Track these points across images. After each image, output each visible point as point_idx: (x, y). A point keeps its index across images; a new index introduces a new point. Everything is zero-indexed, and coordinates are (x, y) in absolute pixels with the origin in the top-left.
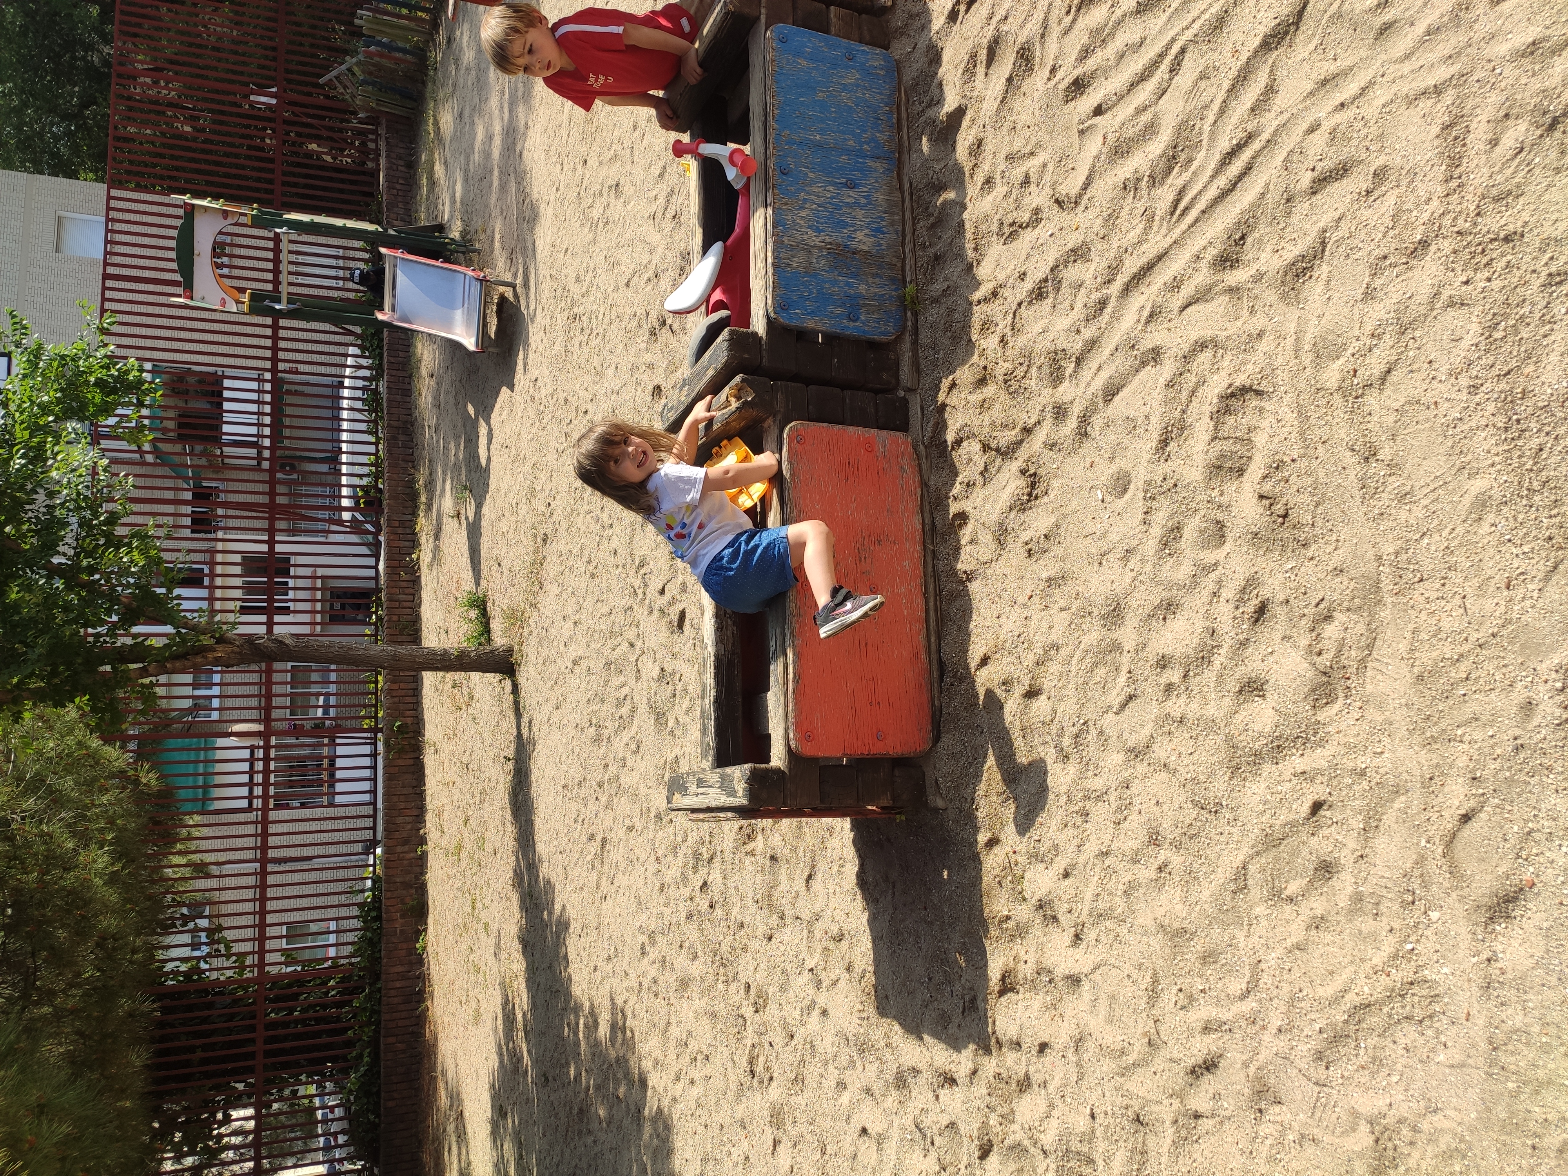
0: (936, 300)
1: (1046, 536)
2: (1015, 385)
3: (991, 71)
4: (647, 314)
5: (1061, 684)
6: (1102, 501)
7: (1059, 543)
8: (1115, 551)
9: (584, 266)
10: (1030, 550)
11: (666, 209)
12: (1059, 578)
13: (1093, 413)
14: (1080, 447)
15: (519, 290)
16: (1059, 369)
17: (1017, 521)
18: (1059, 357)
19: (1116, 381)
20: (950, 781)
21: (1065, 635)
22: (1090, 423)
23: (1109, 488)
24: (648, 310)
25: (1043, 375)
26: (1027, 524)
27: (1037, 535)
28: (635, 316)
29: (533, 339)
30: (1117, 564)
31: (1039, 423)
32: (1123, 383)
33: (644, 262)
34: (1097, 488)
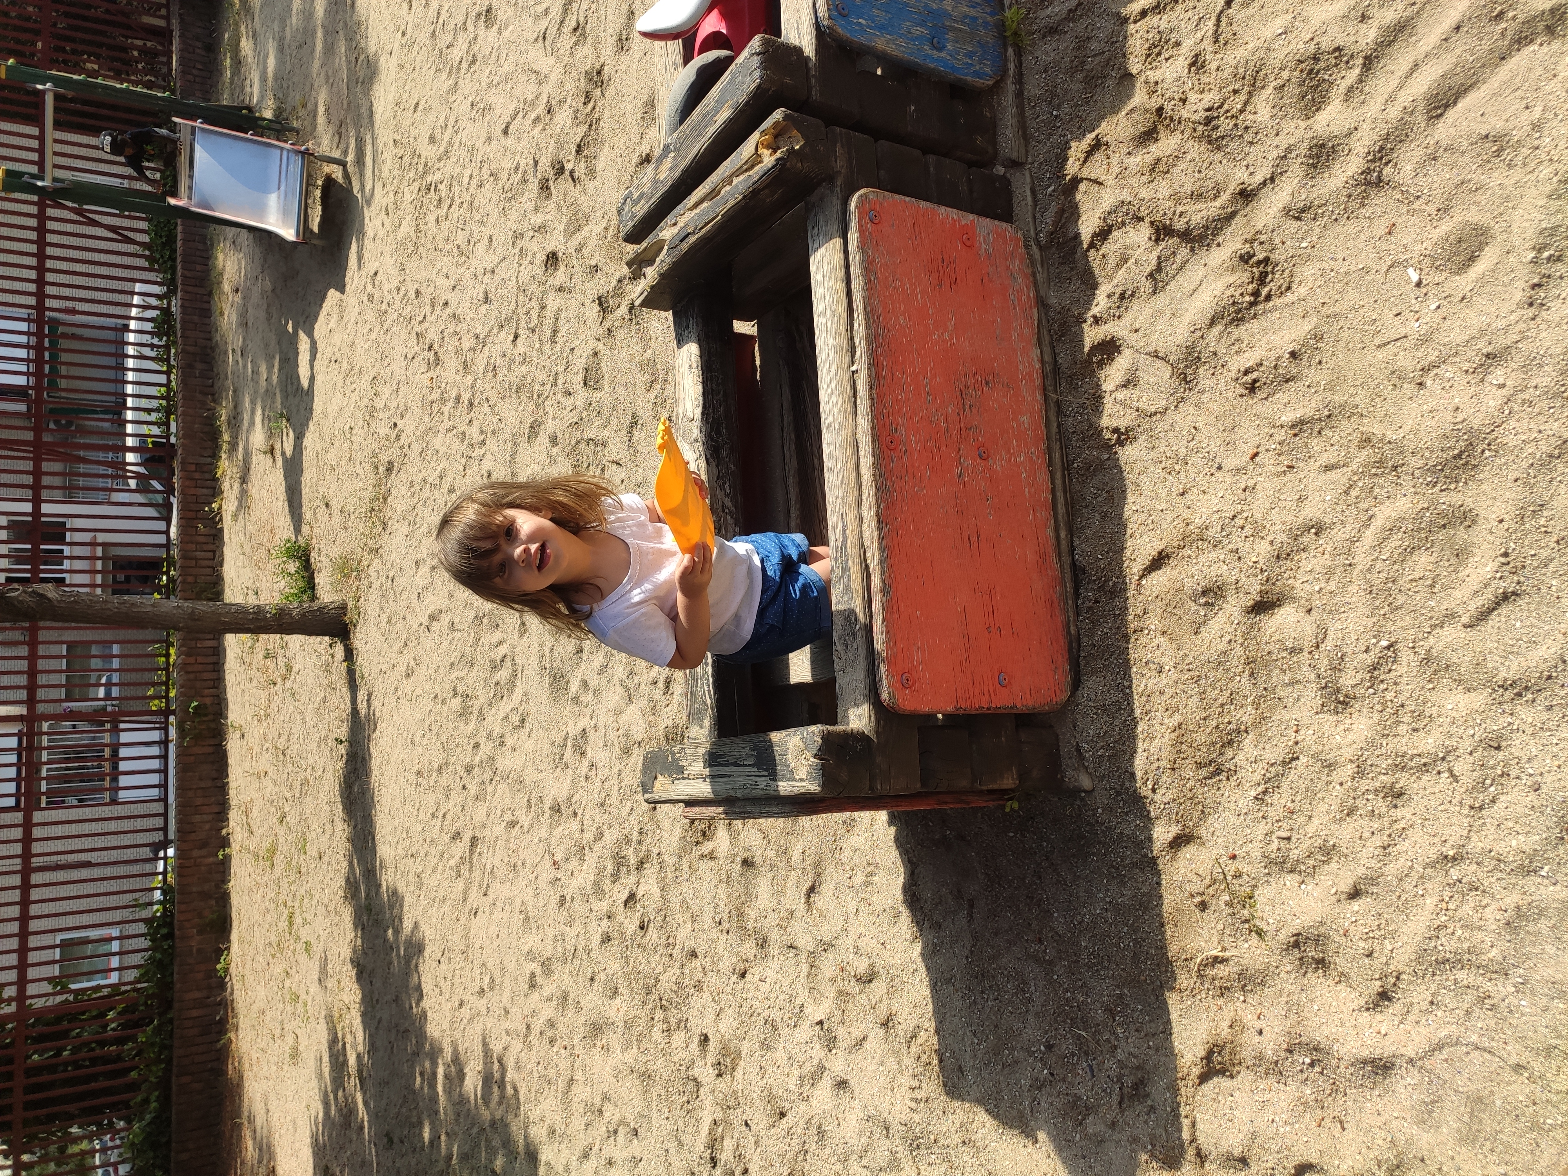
0: (1053, 30)
1: (1293, 355)
2: (1225, 124)
4: (536, 163)
5: (1332, 586)
6: (1419, 284)
7: (1320, 362)
8: (1455, 359)
9: (441, 121)
10: (1255, 381)
11: (562, 22)
12: (1320, 419)
13: (1401, 141)
14: (1363, 205)
15: (350, 168)
16: (1317, 86)
17: (1223, 340)
18: (1322, 64)
19: (1456, 81)
20: (1102, 747)
21: (1338, 508)
22: (1390, 161)
23: (1437, 259)
24: (537, 157)
25: (1286, 100)
26: (1246, 342)
27: (1274, 354)
28: (517, 169)
29: (370, 225)
30: (1461, 380)
31: (1272, 179)
32: (1469, 82)
33: (530, 98)
34: (1405, 264)
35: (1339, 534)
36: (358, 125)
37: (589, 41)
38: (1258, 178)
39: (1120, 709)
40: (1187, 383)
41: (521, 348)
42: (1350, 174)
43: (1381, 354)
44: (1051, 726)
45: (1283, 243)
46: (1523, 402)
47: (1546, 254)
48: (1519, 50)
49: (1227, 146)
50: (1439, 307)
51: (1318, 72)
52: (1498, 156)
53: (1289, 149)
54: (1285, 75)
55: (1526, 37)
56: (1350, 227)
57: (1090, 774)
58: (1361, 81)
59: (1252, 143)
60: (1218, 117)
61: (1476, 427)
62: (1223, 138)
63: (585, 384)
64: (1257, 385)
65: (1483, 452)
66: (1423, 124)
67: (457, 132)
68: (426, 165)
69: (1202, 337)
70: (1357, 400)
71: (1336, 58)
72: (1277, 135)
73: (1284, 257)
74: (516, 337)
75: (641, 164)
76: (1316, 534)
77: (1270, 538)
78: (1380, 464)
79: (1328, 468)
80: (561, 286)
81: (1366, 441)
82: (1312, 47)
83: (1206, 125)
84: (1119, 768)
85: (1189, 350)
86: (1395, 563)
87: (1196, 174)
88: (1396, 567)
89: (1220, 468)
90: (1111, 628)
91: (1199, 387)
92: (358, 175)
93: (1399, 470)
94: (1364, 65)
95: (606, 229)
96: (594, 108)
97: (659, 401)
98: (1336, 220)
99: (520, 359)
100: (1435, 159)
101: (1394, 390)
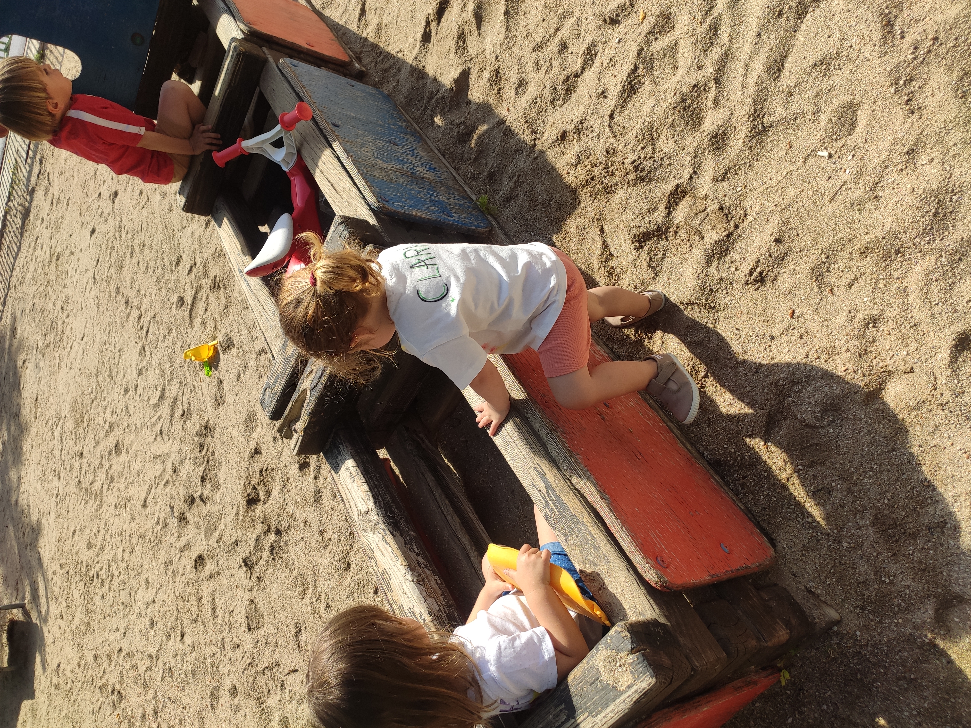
0: (509, 199)
1: (777, 241)
2: (648, 164)
3: (483, 29)
4: (172, 508)
5: (913, 345)
6: (830, 156)
7: (798, 235)
8: (888, 170)
9: (95, 531)
10: (761, 273)
11: (172, 417)
12: (823, 262)
13: (764, 101)
14: (762, 147)
15: (28, 607)
16: (693, 114)
17: (722, 269)
18: (689, 101)
19: (777, 55)
20: (826, 577)
21: (878, 300)
22: (765, 114)
23: (833, 135)
24: (172, 504)
25: (678, 130)
26: (738, 260)
27: (764, 250)
28: (158, 522)
29: (49, 635)
30: (901, 178)
31: (695, 173)
32: (784, 52)
33: (158, 473)
34: (814, 153)
35: (892, 313)
36: (30, 574)
37: (194, 415)
38: (685, 177)
39: (818, 541)
40: (713, 308)
41: (188, 640)
42: (742, 136)
43: (835, 203)
44: (776, 585)
45: (725, 196)
46: (954, 157)
47: (902, 82)
48: (802, 22)
49: (655, 176)
50: (853, 156)
51: (689, 106)
52: (829, 69)
53: (697, 150)
54: (670, 119)
55: (802, 13)
56: (761, 163)
57: (831, 606)
58: (719, 92)
59: (670, 164)
60: (641, 163)
61: (936, 187)
62: (650, 172)
63: (249, 629)
64: (764, 274)
65: (951, 199)
66: (773, 84)
67: (107, 531)
68: (87, 565)
69: (706, 276)
70: (840, 235)
71: (696, 91)
72: (684, 149)
73: (731, 202)
74: (183, 636)
75: (252, 457)
76: (874, 327)
77: (844, 349)
78: (885, 257)
79: (851, 285)
80: (211, 574)
81: (865, 252)
82: (679, 96)
83: (636, 171)
84: (851, 585)
85: (703, 288)
86: (946, 301)
87: (645, 201)
88: (949, 303)
89: (773, 338)
90: (769, 489)
91: (722, 306)
92: (35, 609)
93: (902, 250)
94: (716, 83)
95: (237, 514)
96: (208, 450)
97: (314, 599)
98: (750, 165)
99: (190, 648)
100: (792, 95)
101: (861, 212)
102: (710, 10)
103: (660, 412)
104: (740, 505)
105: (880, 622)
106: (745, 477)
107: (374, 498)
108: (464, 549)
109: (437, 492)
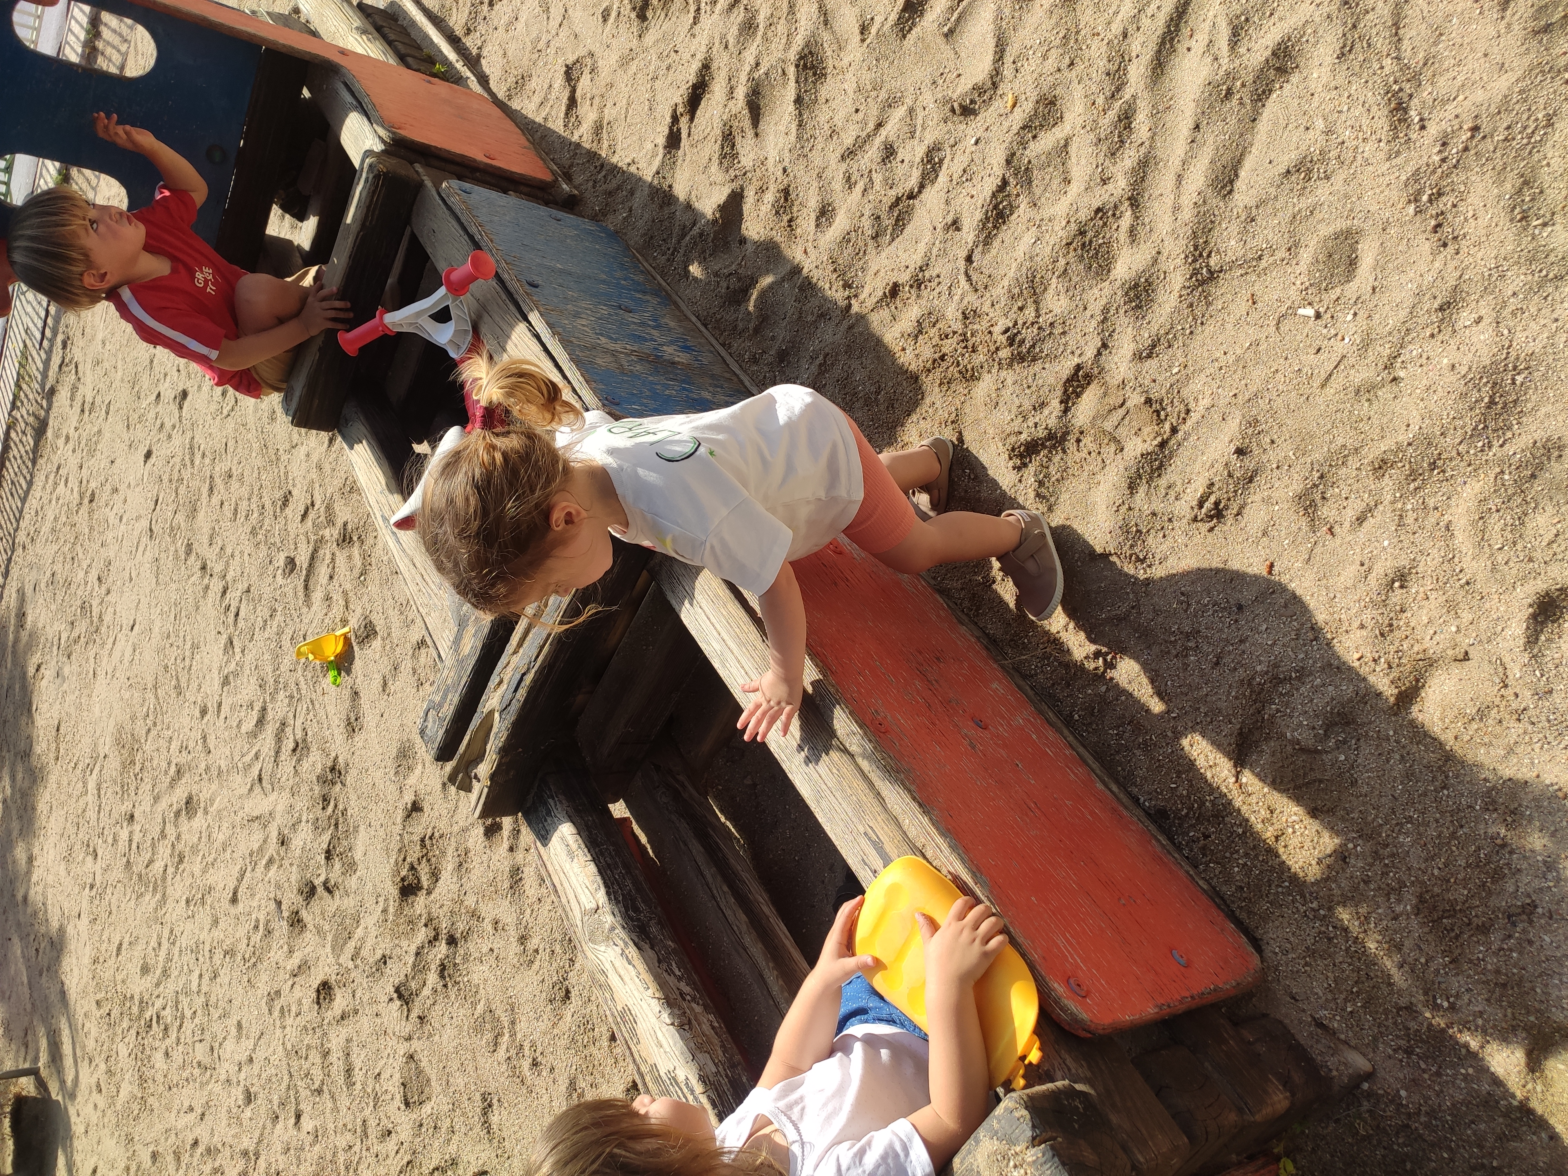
3: (762, 126)
6: (1318, 316)
7: (1273, 442)
8: (1411, 336)
9: (153, 943)
10: (1217, 504)
11: (277, 753)
12: (1314, 485)
13: (1210, 231)
15: (44, 1073)
16: (1097, 254)
17: (1154, 497)
18: (1090, 234)
19: (1226, 158)
20: (1346, 1000)
21: (1406, 544)
22: (1210, 252)
23: (1320, 282)
24: (279, 897)
25: (1075, 279)
26: (1179, 483)
29: (78, 1120)
30: (1432, 348)
31: (1105, 346)
32: (1238, 153)
33: (256, 847)
34: (1292, 311)
35: (1429, 564)
36: (48, 1018)
37: (314, 748)
38: (1090, 353)
39: (1330, 939)
40: (1143, 561)
41: (307, 1124)
42: (1177, 287)
43: (1329, 391)
44: (1265, 1015)
45: (1154, 381)
46: (1513, 314)
47: (1425, 198)
48: (1264, 106)
49: (1041, 351)
50: (1355, 314)
51: (1091, 242)
52: (1310, 179)
53: (1106, 310)
54: (1062, 262)
55: (1264, 92)
56: (1209, 329)
57: (1355, 1048)
58: (1138, 218)
59: (1064, 333)
60: (1019, 332)
61: (1488, 362)
62: (1033, 346)
63: (407, 1104)
64: (1221, 507)
65: (1513, 380)
66: (1221, 204)
68: (141, 1002)
69: (1130, 509)
70: (1340, 441)
71: (1101, 218)
72: (1085, 309)
73: (1164, 391)
74: (298, 1117)
75: (408, 816)
76: (1402, 587)
77: (1356, 624)
78: (1413, 475)
79: (1361, 520)
80: (344, 1013)
81: (1381, 466)
82: (1073, 227)
83: (1011, 345)
84: (1386, 1012)
85: (1125, 529)
86: (1515, 543)
87: (1027, 391)
88: (1519, 547)
89: (1240, 608)
90: (1247, 855)
91: (1157, 557)
92: (55, 1077)
93: (1440, 463)
94: (1132, 205)
95: (385, 911)
96: (336, 806)
97: (513, 1052)
98: (1191, 333)
99: (311, 1138)
100: (1253, 220)
101: (1371, 404)
102: (1118, 89)
103: (1066, 732)
104: (1201, 883)
105: (1438, 1074)
106: (1206, 837)
107: (606, 886)
108: (754, 965)
109: (709, 872)
